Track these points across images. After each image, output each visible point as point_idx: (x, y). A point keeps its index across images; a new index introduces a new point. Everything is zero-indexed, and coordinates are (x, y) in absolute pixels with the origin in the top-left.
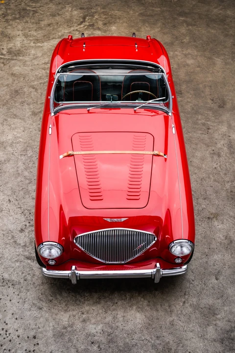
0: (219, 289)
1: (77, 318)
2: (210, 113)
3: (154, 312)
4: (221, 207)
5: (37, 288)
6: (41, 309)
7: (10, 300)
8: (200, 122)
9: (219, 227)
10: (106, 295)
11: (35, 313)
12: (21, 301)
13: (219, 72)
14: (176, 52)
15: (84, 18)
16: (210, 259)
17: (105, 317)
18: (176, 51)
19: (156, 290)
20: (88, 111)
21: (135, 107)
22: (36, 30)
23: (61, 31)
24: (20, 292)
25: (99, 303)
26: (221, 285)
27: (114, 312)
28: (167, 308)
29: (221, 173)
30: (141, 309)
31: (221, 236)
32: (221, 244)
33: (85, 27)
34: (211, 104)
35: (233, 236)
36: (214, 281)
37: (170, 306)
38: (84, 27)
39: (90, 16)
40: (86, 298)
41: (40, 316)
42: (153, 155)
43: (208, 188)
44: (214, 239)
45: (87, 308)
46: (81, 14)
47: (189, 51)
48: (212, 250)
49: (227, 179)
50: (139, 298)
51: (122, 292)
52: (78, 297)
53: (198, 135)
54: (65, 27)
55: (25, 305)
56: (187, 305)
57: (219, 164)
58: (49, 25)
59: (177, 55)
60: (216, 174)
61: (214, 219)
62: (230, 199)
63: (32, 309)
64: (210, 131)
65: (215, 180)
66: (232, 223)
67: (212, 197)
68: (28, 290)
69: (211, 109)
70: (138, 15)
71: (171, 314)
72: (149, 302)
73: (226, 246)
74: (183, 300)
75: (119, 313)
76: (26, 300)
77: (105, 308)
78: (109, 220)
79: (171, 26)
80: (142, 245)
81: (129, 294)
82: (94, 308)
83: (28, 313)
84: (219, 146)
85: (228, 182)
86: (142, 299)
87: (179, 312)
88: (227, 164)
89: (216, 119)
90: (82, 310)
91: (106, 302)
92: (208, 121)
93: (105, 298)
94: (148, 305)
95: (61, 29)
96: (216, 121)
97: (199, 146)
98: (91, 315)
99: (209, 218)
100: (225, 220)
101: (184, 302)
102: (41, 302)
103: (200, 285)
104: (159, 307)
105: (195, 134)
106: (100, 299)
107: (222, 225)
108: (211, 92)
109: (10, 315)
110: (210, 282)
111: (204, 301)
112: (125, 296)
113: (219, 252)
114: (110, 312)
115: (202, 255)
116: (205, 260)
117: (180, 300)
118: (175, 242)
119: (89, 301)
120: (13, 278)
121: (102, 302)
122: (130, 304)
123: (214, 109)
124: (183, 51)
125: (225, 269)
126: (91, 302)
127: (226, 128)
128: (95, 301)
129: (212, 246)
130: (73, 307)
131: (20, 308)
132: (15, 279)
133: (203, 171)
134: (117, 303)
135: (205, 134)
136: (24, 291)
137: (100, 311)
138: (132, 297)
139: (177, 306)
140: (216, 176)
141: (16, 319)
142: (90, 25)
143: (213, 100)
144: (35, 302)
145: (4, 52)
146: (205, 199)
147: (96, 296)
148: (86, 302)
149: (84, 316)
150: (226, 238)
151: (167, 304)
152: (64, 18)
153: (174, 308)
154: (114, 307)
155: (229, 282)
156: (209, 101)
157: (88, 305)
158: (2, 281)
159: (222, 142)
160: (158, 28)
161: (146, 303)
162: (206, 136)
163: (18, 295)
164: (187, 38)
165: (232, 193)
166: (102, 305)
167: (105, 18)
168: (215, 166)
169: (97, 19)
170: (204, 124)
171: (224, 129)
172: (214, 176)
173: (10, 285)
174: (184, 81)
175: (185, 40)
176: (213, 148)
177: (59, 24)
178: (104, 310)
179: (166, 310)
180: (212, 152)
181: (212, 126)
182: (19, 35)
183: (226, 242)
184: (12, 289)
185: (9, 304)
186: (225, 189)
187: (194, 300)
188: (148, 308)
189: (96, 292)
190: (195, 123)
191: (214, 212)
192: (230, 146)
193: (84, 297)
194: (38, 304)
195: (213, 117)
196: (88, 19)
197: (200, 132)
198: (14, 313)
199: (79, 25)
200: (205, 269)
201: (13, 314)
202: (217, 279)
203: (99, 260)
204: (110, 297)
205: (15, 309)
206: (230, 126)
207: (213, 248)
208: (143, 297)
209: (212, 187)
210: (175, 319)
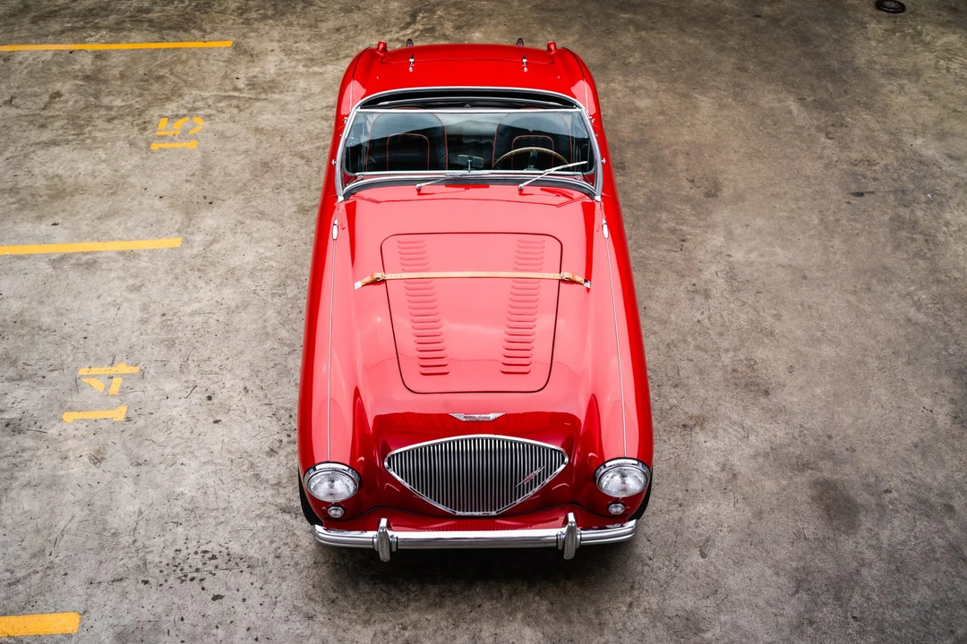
0: (708, 576)
1: (392, 638)
2: (687, 208)
3: (564, 626)
4: (710, 403)
5: (304, 574)
6: (311, 618)
7: (244, 600)
8: (664, 226)
9: (708, 444)
10: (457, 588)
11: (299, 626)
12: (267, 600)
13: (705, 124)
14: (612, 85)
15: (414, 16)
16: (687, 514)
17: (454, 636)
18: (613, 80)
19: (568, 578)
20: (419, 190)
21: (522, 181)
22: (309, 40)
23: (363, 42)
24: (266, 582)
25: (440, 607)
26: (712, 568)
27: (474, 625)
28: (593, 617)
29: (711, 332)
30: (533, 620)
31: (712, 464)
32: (711, 480)
33: (416, 34)
34: (688, 189)
35: (738, 463)
36: (695, 558)
37: (598, 613)
38: (413, 33)
39: (426, 11)
40: (412, 595)
41: (308, 632)
42: (560, 280)
43: (683, 364)
44: (697, 470)
45: (414, 617)
46: (406, 6)
47: (641, 81)
48: (693, 493)
49: (725, 345)
50: (531, 595)
51: (492, 583)
52: (393, 592)
53: (660, 253)
54: (373, 33)
55: (276, 610)
56: (636, 611)
57: (706, 313)
58: (338, 30)
59: (614, 90)
60: (700, 334)
61: (697, 429)
62: (732, 386)
63: (292, 618)
64: (685, 244)
65: (698, 348)
66: (736, 436)
67: (691, 382)
68: (284, 579)
69: (688, 200)
70: (530, 9)
71: (602, 630)
72: (552, 604)
73: (724, 486)
74: (629, 600)
75: (485, 627)
76: (280, 599)
77: (455, 616)
78: (461, 417)
79: (602, 32)
80: (537, 472)
81: (509, 587)
82: (429, 617)
83: (284, 628)
84: (706, 275)
85: (728, 350)
86: (537, 598)
87: (619, 626)
88: (725, 313)
89: (700, 220)
90: (403, 620)
91: (457, 604)
92: (682, 224)
93: (454, 594)
94: (550, 611)
95: (363, 37)
96: (701, 224)
97: (662, 276)
98: (422, 632)
99: (684, 426)
100: (720, 431)
101: (631, 605)
102: (313, 604)
103: (666, 569)
104: (574, 614)
105: (653, 252)
106: (443, 597)
107: (713, 441)
108: (688, 165)
109: (242, 632)
110: (688, 561)
111: (676, 603)
112: (499, 591)
113: (707, 497)
114: (465, 626)
115: (669, 504)
116: (676, 515)
117: (620, 599)
118: (607, 465)
119: (418, 601)
120: (251, 552)
121: (448, 603)
122: (509, 609)
123: (695, 199)
124: (627, 81)
125: (721, 534)
126: (423, 603)
127: (722, 239)
128: (431, 601)
129: (692, 486)
130: (382, 615)
131: (265, 615)
132: (256, 555)
133: (672, 327)
134: (480, 606)
135: (677, 252)
136: (276, 580)
137: (444, 623)
138: (513, 593)
139: (616, 614)
140: (699, 339)
141: (256, 639)
142: (426, 30)
143: (692, 181)
144: (299, 604)
145: (241, 84)
146: (676, 386)
147: (434, 590)
148: (413, 604)
149: (407, 634)
150: (723, 469)
151: (591, 610)
152: (370, 15)
153: (608, 616)
154: (473, 614)
155: (731, 562)
156: (685, 184)
157: (417, 609)
158: (227, 558)
159: (714, 268)
160: (573, 35)
161: (544, 605)
162: (677, 255)
163: (261, 588)
164: (637, 55)
165: (735, 374)
166: (447, 609)
167: (459, 16)
168: (699, 317)
169: (441, 17)
170: (673, 231)
171: (717, 240)
172: (695, 339)
173: (244, 568)
174: (629, 143)
175: (631, 60)
176: (694, 281)
177: (360, 27)
178: (450, 620)
179: (589, 621)
180: (690, 288)
181: (691, 234)
182: (272, 51)
183: (724, 476)
184: (248, 575)
185: (240, 608)
186: (720, 364)
187: (653, 601)
188: (549, 618)
189: (434, 583)
190: (655, 229)
191: (696, 413)
192: (731, 277)
193: (408, 594)
194: (305, 609)
195: (694, 215)
196: (423, 18)
197: (665, 247)
198: (252, 626)
199: (402, 29)
200: (676, 533)
201: (248, 629)
202: (703, 555)
203: (440, 507)
204: (466, 593)
205: (254, 618)
206: (730, 235)
207: (694, 490)
208: (538, 594)
209: (691, 360)
210: (611, 640)
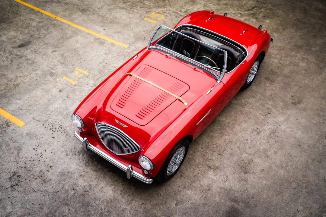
0: (172, 211)
1: (79, 172)
2: (281, 104)
3: (121, 197)
4: (225, 165)
5: (76, 144)
6: (67, 155)
7: (58, 142)
8: (267, 106)
9: (211, 176)
10: (105, 170)
11: (63, 155)
12: (62, 145)
13: (318, 80)
14: (298, 54)
15: (253, 8)
16: (184, 191)
17: (93, 181)
18: (299, 53)
19: (134, 186)
20: (166, 56)
22: (214, 4)
23: (230, 10)
24: (66, 141)
25: (97, 172)
26: (175, 209)
27: (100, 182)
28: (130, 200)
29: (248, 145)
30: (115, 190)
31: (206, 182)
32: (201, 186)
33: (248, 14)
34: (288, 98)
35: (214, 187)
36: (173, 204)
37: (132, 200)
38: (248, 13)
39: (259, 8)
40: (94, 165)
41: (63, 158)
42: (177, 99)
43: (228, 149)
44: (200, 181)
45: (89, 170)
46: (254, 4)
47: (309, 57)
48: (191, 187)
49: (248, 151)
50: (120, 184)
51: (115, 174)
52: (90, 161)
53: (257, 113)
54: (235, 9)
55: (62, 149)
56: (143, 206)
57: (252, 139)
58: (226, 4)
59: (296, 56)
60: (243, 144)
61: (213, 170)
62: (237, 164)
63: (63, 153)
64: (269, 115)
65: (238, 147)
66: (222, 179)
67: (225, 156)
68: (70, 142)
69: (284, 101)
70: (295, 19)
71: (129, 205)
72: (123, 190)
73: (203, 190)
74: (144, 202)
75: (102, 184)
76: (65, 146)
77: (98, 176)
78: (117, 121)
79: (313, 36)
80: (129, 148)
81: (117, 178)
82: (92, 173)
83: (60, 153)
84: (265, 128)
85: (247, 153)
86: (121, 186)
87: (134, 207)
88: (258, 142)
89: (282, 110)
90: (86, 169)
91: (101, 174)
92: (274, 108)
93: (103, 171)
94: (121, 191)
95: (231, 9)
96: (281, 111)
97: (250, 120)
98: (87, 175)
99: (209, 167)
100: (219, 175)
101: (142, 204)
102: (71, 152)
103: (162, 201)
104: (126, 196)
105: (255, 112)
106: (100, 170)
107: (214, 176)
108: (297, 91)
109: (51, 149)
110: (170, 203)
111: (155, 212)
112: (114, 178)
113: (195, 190)
114: (97, 180)
115: (182, 185)
116: (180, 189)
117: (142, 200)
118: (143, 156)
119: (93, 167)
120: (70, 132)
121: (99, 172)
122: (112, 184)
123: (287, 102)
124: (304, 55)
125: (188, 202)
126: (94, 168)
127: (283, 119)
128: (96, 169)
129: (194, 184)
130: (82, 165)
131: (59, 148)
132: (70, 133)
133: (237, 137)
134: (106, 178)
135: (263, 116)
136: (69, 141)
137: (94, 176)
138: (117, 181)
139: (136, 203)
140: (242, 145)
141: (52, 152)
142: (253, 14)
143: (292, 97)
144: (68, 150)
145: (183, 10)
146: (219, 154)
147: (99, 167)
148: (91, 167)
149: (83, 173)
150: (208, 186)
151: (131, 198)
152: (240, 3)
153: (134, 202)
154: (103, 179)
155: (182, 211)
156: (289, 96)
157: (92, 169)
158: (64, 130)
159: (270, 127)
160: (301, 33)
161: (121, 189)
162: (262, 117)
163: (64, 142)
164: (317, 48)
165: (242, 161)
166: (98, 174)
167: (268, 13)
168: (249, 138)
169: (262, 11)
170: (268, 109)
171: (281, 119)
172: (240, 144)
173: (65, 134)
174: (283, 75)
175: (313, 49)
176: (259, 127)
177: (233, 6)
178: (96, 177)
179: (128, 201)
180: (255, 129)
181: (274, 113)
182: (201, 4)
183: (206, 187)
184: (64, 137)
185: (55, 143)
186: (240, 156)
187: (149, 207)
188: (119, 192)
189: (101, 165)
190: (263, 105)
191: (217, 165)
192: (273, 132)
193: (93, 164)
194: (68, 152)
195: (281, 107)
196: (256, 10)
197: (261, 112)
198: (54, 149)
199: (246, 11)
200: (175, 194)
201: (52, 149)
202: (176, 205)
204: (106, 173)
205: (56, 147)
206: (287, 120)
207: (193, 186)
208: (123, 185)
209: (232, 150)
210: (128, 209)
